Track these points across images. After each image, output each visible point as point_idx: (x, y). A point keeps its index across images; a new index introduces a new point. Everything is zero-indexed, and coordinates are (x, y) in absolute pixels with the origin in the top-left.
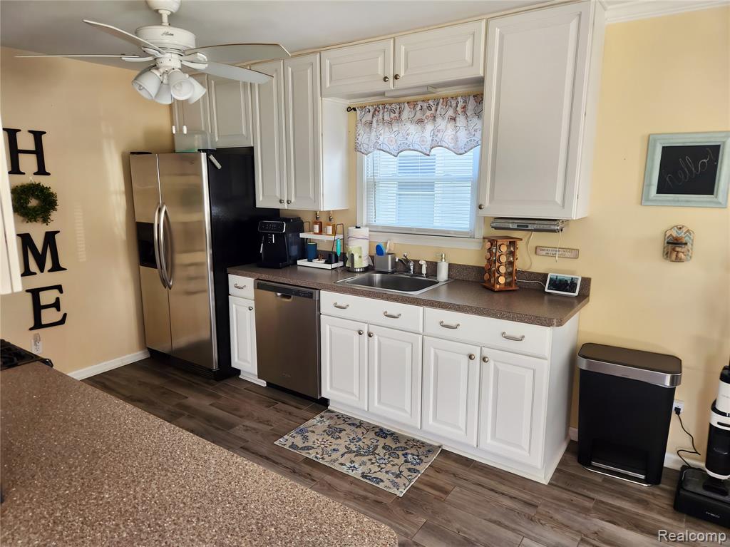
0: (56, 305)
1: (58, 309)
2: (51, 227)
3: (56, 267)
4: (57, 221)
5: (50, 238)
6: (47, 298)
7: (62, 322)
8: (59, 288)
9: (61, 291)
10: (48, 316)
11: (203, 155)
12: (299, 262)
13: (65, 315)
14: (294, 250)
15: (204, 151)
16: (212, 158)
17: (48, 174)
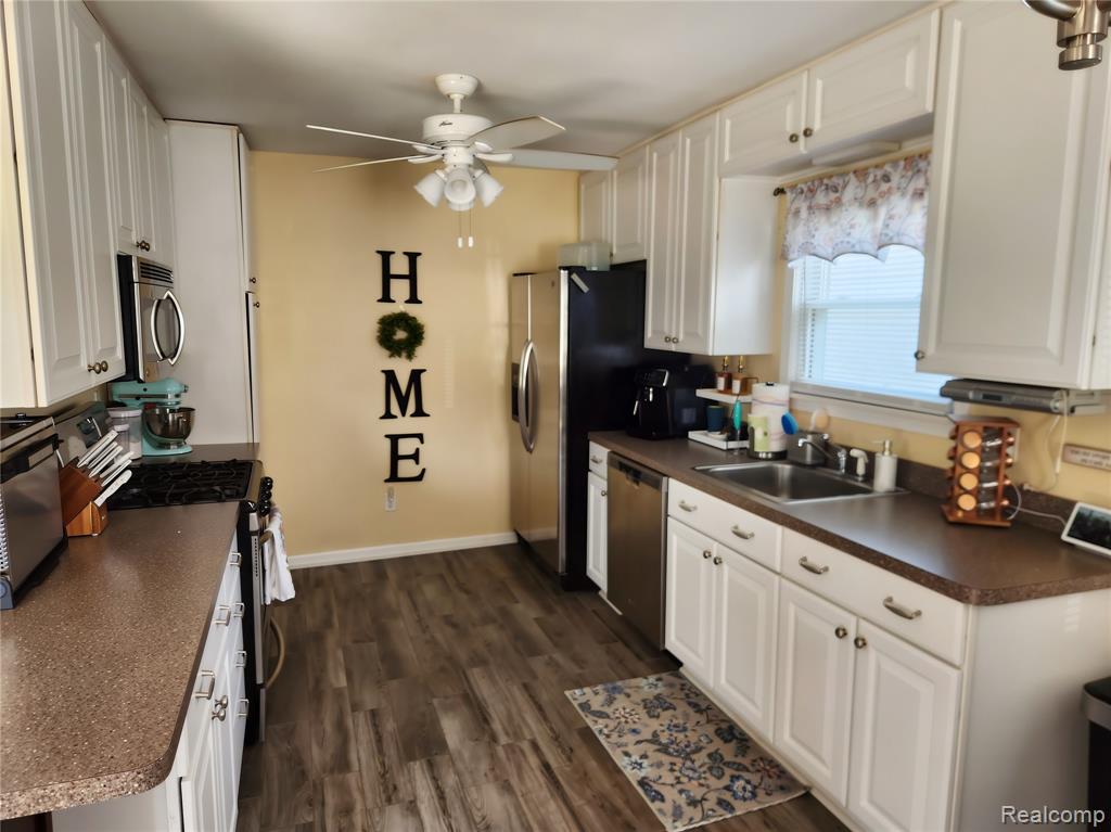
0: (415, 457)
1: (417, 463)
2: (416, 364)
3: (419, 412)
4: (423, 357)
5: (416, 376)
6: (406, 447)
7: (420, 478)
8: (420, 437)
9: (422, 442)
10: (407, 468)
11: (564, 274)
12: (693, 435)
13: (424, 470)
14: (688, 415)
15: (565, 268)
16: (575, 277)
17: (420, 302)
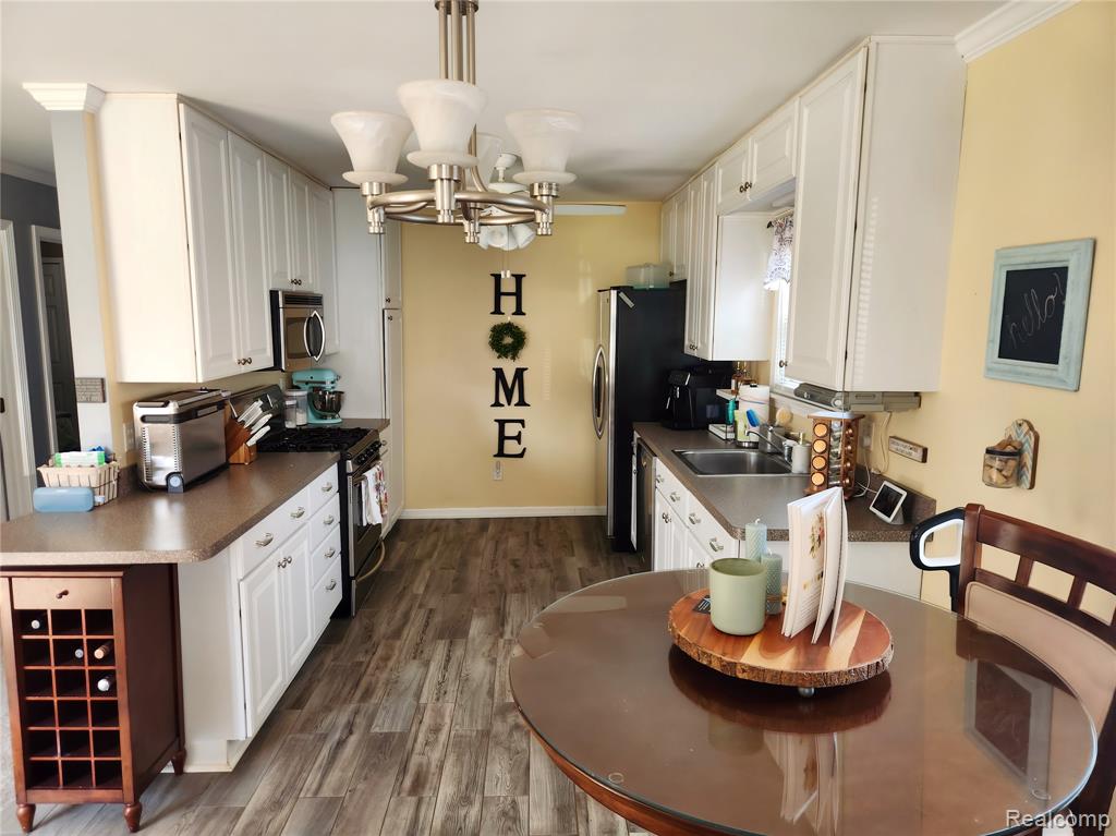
0: (518, 438)
1: (519, 443)
2: (519, 364)
3: (522, 403)
4: (526, 358)
5: (519, 373)
6: (511, 430)
7: (521, 455)
8: (522, 422)
9: (524, 427)
10: (511, 447)
11: (614, 293)
12: (711, 428)
13: (525, 449)
14: (710, 410)
15: (614, 288)
16: (622, 295)
17: (524, 314)
